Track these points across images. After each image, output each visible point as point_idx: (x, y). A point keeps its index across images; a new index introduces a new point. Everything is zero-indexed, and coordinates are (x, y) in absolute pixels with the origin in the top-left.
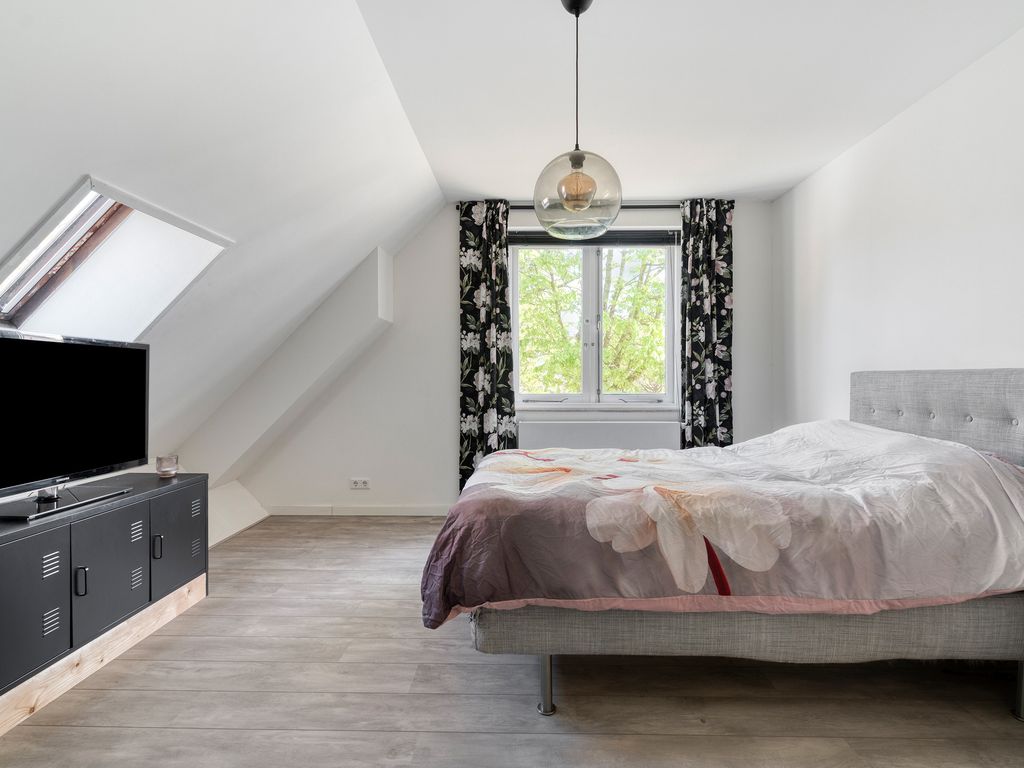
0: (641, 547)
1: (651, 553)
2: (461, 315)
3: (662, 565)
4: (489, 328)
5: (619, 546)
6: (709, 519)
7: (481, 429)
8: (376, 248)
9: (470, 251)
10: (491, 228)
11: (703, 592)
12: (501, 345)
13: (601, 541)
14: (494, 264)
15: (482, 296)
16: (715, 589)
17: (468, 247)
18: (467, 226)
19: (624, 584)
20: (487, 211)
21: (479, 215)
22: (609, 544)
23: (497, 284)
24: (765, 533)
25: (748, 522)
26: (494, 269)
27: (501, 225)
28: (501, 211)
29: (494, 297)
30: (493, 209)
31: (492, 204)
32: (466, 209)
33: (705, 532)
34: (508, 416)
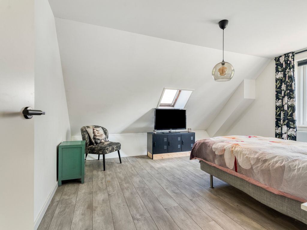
0: (220, 154)
1: (222, 156)
2: (276, 94)
3: (224, 160)
4: (285, 97)
5: (216, 153)
6: (237, 152)
7: (281, 132)
8: (244, 80)
9: (280, 73)
10: (286, 63)
11: (232, 170)
12: (290, 103)
13: (214, 151)
14: (287, 75)
15: (284, 87)
16: (234, 170)
17: (279, 71)
18: (278, 64)
19: (216, 161)
20: (285, 58)
21: (282, 60)
22: (215, 152)
23: (288, 82)
24: (248, 159)
25: (246, 155)
26: (287, 77)
27: (290, 61)
28: (290, 56)
29: (287, 87)
30: (287, 57)
31: (286, 55)
32: (277, 59)
33: (235, 155)
34: (292, 129)
